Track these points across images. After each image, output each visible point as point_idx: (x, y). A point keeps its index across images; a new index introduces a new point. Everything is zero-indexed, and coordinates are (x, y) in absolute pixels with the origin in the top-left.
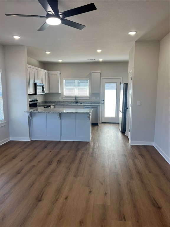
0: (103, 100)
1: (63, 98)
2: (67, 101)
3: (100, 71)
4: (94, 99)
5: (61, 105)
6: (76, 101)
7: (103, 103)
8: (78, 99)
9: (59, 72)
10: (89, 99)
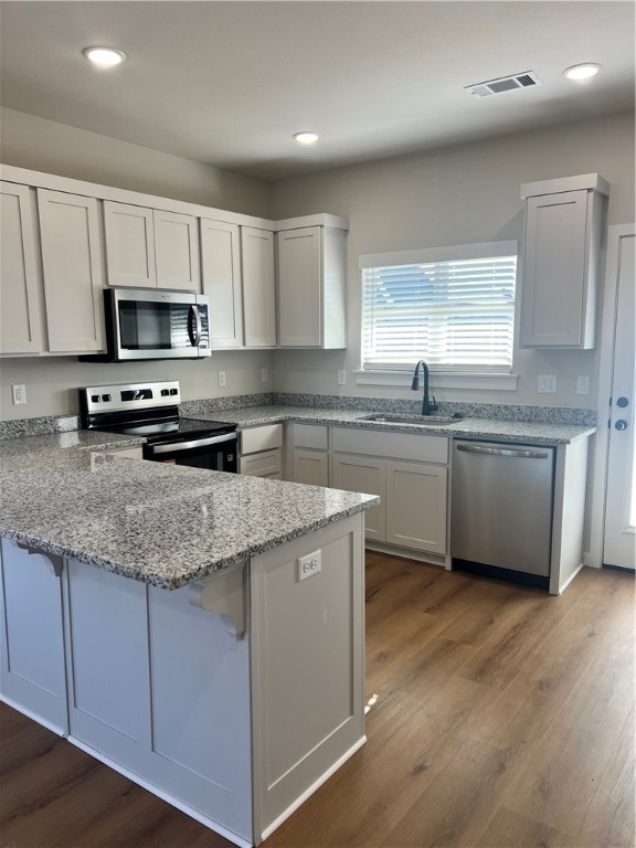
0: (623, 402)
1: (359, 381)
2: (379, 395)
3: (591, 180)
4: (547, 389)
5: (317, 422)
6: (426, 397)
7: (622, 425)
8: (444, 385)
9: (327, 220)
10: (512, 386)
